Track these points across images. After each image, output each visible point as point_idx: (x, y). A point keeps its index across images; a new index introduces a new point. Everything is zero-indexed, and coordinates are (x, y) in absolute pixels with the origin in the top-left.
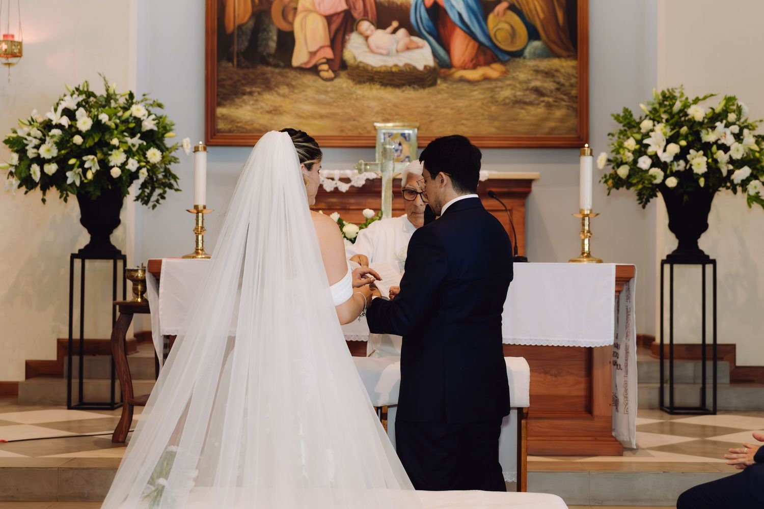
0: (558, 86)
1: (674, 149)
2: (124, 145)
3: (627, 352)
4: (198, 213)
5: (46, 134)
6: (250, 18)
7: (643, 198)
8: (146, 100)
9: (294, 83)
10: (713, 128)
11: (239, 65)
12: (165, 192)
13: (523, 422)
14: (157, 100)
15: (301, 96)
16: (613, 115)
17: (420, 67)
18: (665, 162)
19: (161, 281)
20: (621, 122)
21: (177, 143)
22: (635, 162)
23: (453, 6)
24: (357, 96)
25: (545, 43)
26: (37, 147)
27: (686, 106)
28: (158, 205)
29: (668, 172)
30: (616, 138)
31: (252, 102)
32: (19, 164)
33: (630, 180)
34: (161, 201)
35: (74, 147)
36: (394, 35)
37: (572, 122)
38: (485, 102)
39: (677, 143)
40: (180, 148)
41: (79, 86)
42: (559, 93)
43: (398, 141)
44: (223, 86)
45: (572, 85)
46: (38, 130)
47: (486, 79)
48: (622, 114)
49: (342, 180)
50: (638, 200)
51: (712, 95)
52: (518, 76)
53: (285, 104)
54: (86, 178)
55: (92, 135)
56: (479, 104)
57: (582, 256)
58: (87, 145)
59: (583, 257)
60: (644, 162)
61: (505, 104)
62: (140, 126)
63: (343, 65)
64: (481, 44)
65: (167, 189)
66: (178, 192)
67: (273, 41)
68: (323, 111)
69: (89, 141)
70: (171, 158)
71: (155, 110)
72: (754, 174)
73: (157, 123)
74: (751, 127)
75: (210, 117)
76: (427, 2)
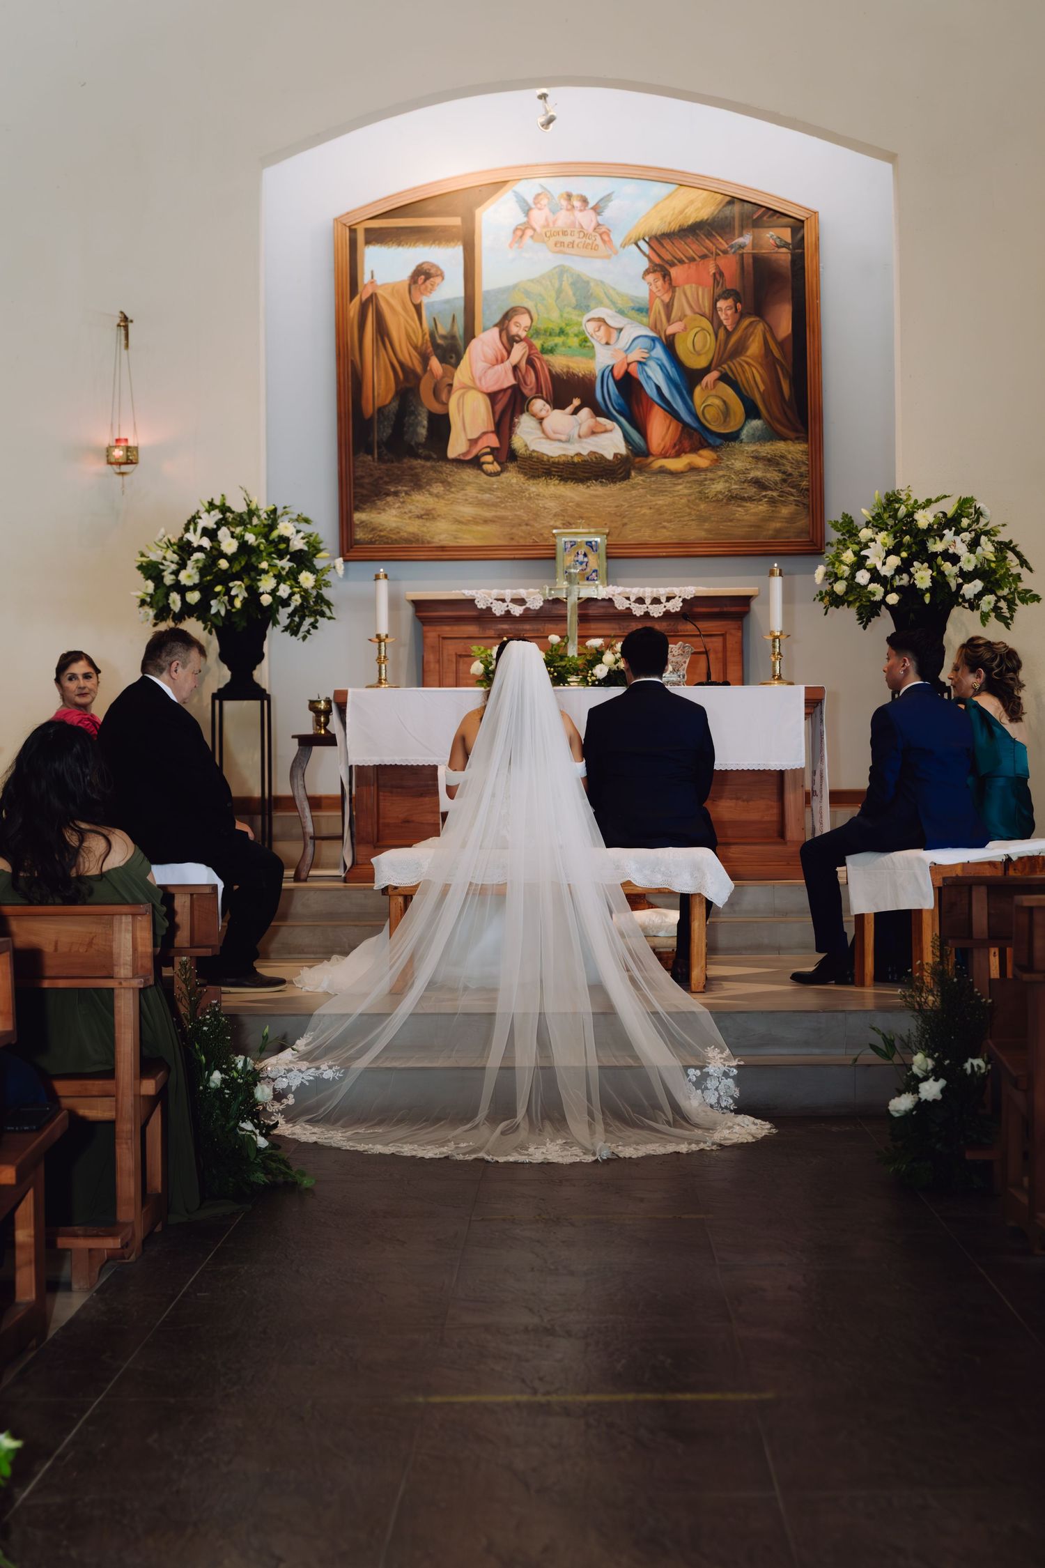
0: (784, 477)
1: (894, 561)
2: (273, 568)
4: (380, 641)
5: (186, 557)
6: (393, 399)
7: (864, 617)
8: (287, 513)
9: (450, 479)
10: (942, 537)
11: (380, 459)
12: (316, 621)
14: (302, 514)
15: (459, 495)
16: (830, 522)
17: (610, 457)
18: (886, 576)
19: (348, 710)
20: (839, 530)
21: (329, 565)
22: (853, 576)
23: (649, 377)
24: (529, 494)
25: (767, 423)
26: (176, 573)
27: (914, 510)
28: (308, 635)
29: (890, 587)
30: (835, 548)
31: (398, 505)
32: (155, 591)
33: (848, 597)
34: (312, 631)
35: (219, 572)
36: (575, 416)
37: (803, 522)
38: (693, 497)
39: (898, 554)
40: (333, 569)
41: (212, 500)
42: (785, 485)
44: (362, 486)
45: (802, 475)
46: (175, 552)
47: (693, 469)
48: (841, 521)
49: (514, 601)
50: (858, 620)
51: (945, 497)
52: (732, 464)
53: (440, 506)
54: (233, 607)
55: (238, 559)
56: (684, 501)
57: (773, 679)
58: (234, 570)
60: (863, 577)
61: (718, 501)
62: (288, 546)
64: (685, 425)
65: (318, 617)
66: (331, 621)
67: (424, 427)
68: (488, 514)
69: (235, 565)
70: (323, 582)
71: (303, 526)
72: (989, 587)
73: (307, 542)
74: (992, 533)
75: (346, 525)
76: (616, 373)
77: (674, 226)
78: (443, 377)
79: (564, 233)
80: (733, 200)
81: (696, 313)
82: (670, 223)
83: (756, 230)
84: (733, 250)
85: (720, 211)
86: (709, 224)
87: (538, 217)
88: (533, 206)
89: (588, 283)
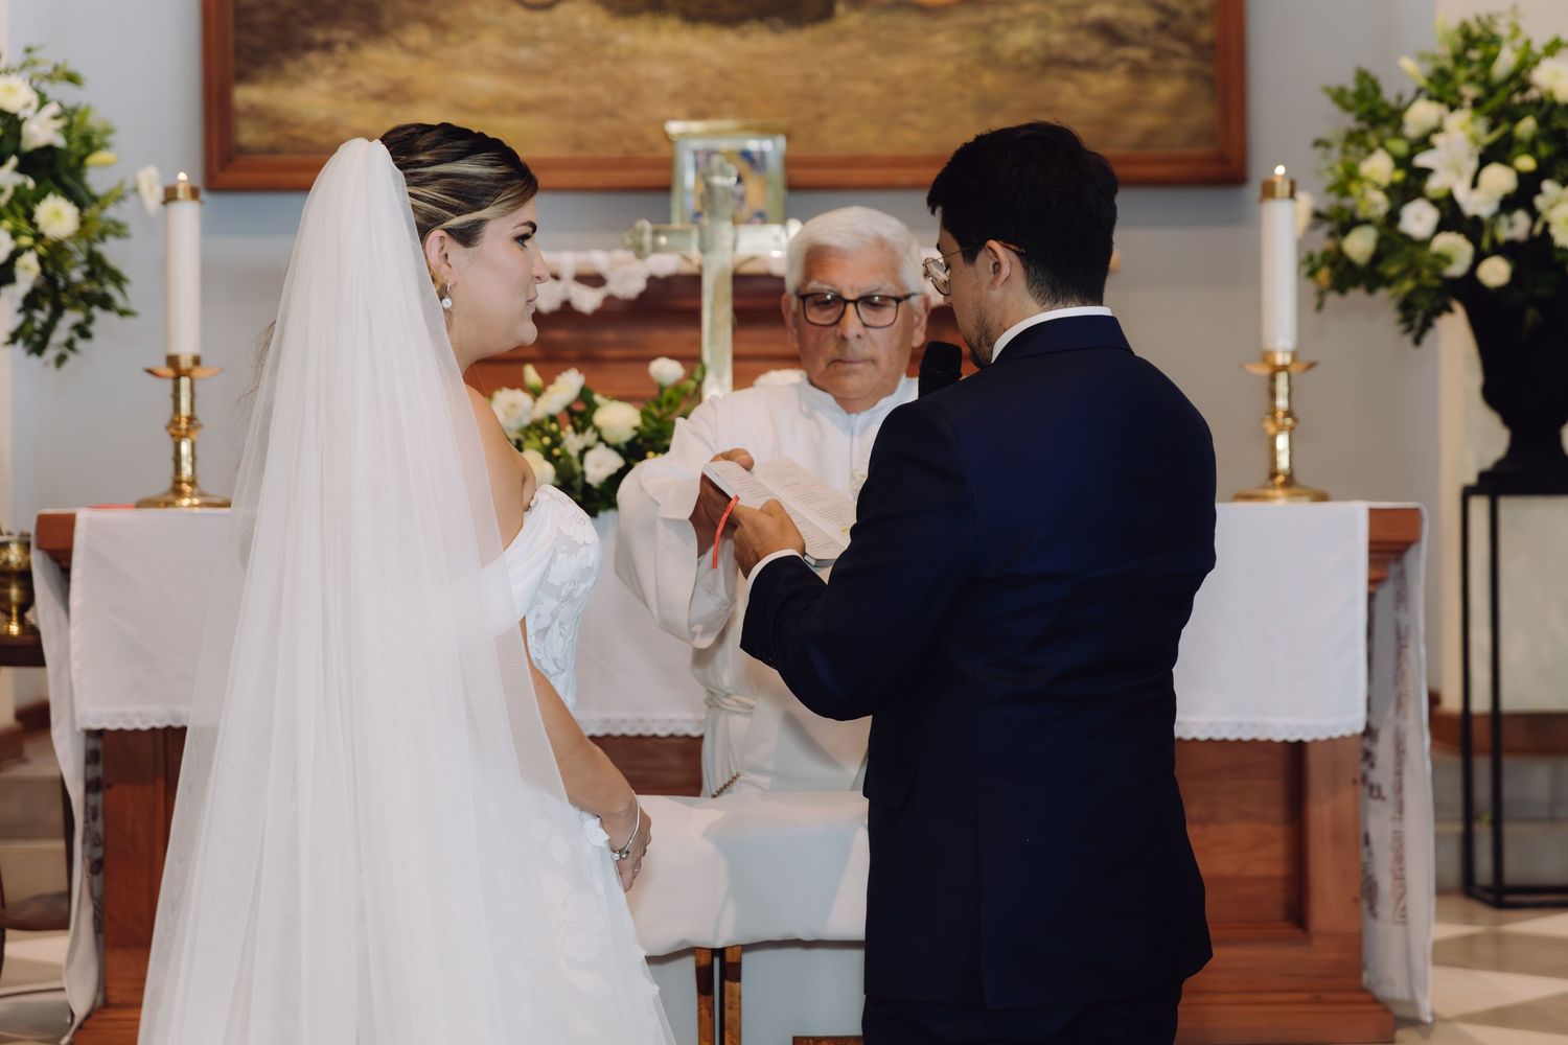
0: (1163, 17)
1: (1499, 179)
3: (1400, 751)
4: (177, 378)
7: (1414, 316)
8: (34, 63)
9: (445, 16)
12: (90, 319)
14: (65, 63)
15: (466, 52)
16: (1327, 90)
18: (1476, 219)
19: (76, 573)
20: (1348, 108)
21: (122, 184)
22: (1393, 217)
24: (616, 50)
27: (1527, 63)
28: (70, 354)
29: (1486, 243)
30: (1336, 153)
31: (330, 70)
33: (1381, 268)
34: (80, 344)
37: (1202, 114)
38: (966, 61)
39: (1506, 161)
40: (132, 196)
42: (1165, 34)
43: (733, 170)
44: (252, 29)
45: (1199, 15)
48: (1351, 86)
49: (581, 278)
50: (1401, 322)
53: (424, 74)
56: (950, 67)
57: (1270, 483)
59: (1274, 486)
60: (1419, 218)
61: (1021, 68)
62: (18, 137)
65: (96, 311)
66: (129, 320)
68: (529, 91)
70: (104, 226)
71: (60, 91)
73: (66, 128)
75: (217, 113)
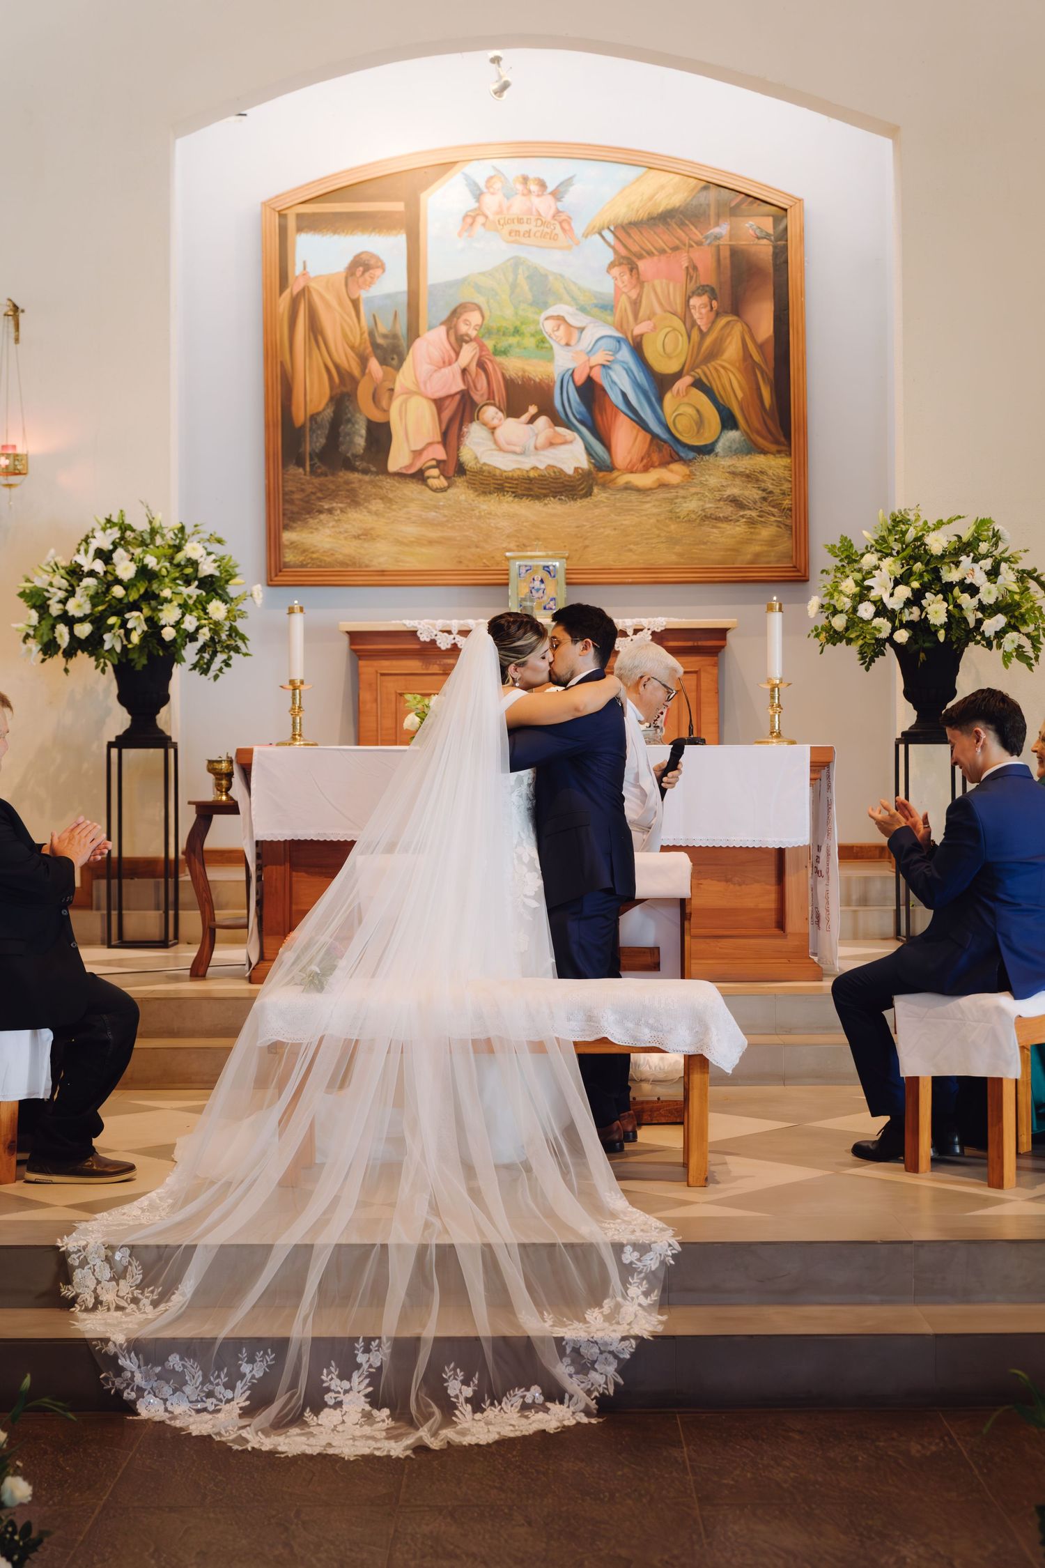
0: (764, 494)
1: (904, 592)
2: (178, 596)
3: (828, 855)
4: (294, 689)
5: (75, 584)
6: (327, 404)
7: (867, 656)
8: (201, 533)
9: (391, 495)
10: (957, 564)
11: (313, 472)
12: (230, 658)
13: (686, 923)
14: (214, 533)
15: (401, 514)
16: (828, 546)
17: (570, 471)
18: (893, 610)
19: (253, 774)
20: (837, 555)
21: (246, 592)
22: (855, 610)
23: (614, 383)
24: (480, 512)
25: (746, 434)
26: (64, 602)
27: (924, 532)
28: (220, 674)
29: (898, 622)
30: (831, 576)
31: (332, 524)
32: (39, 622)
33: (849, 633)
34: (225, 669)
35: (114, 601)
36: (531, 425)
37: (785, 545)
38: (662, 517)
39: (907, 584)
40: (249, 598)
41: (111, 516)
42: (765, 504)
43: (538, 577)
44: (291, 502)
45: (784, 493)
46: (62, 577)
47: (663, 485)
48: (839, 545)
50: (860, 660)
51: (960, 517)
52: (707, 480)
53: (380, 525)
54: (130, 642)
55: (135, 585)
56: (653, 521)
57: (771, 736)
58: (131, 599)
60: (866, 610)
61: (690, 521)
62: (196, 570)
63: (461, 470)
64: (654, 436)
65: (232, 653)
66: (247, 658)
67: (362, 436)
68: (434, 534)
69: (133, 593)
70: (238, 612)
71: (214, 547)
72: (1012, 623)
73: (219, 567)
74: (1012, 559)
75: (274, 546)
76: (577, 377)
77: (643, 215)
78: (384, 380)
79: (520, 221)
80: (708, 185)
81: (666, 311)
82: (638, 211)
83: (734, 219)
84: (708, 241)
85: (694, 197)
86: (681, 212)
87: (491, 203)
88: (485, 190)
89: (546, 276)
